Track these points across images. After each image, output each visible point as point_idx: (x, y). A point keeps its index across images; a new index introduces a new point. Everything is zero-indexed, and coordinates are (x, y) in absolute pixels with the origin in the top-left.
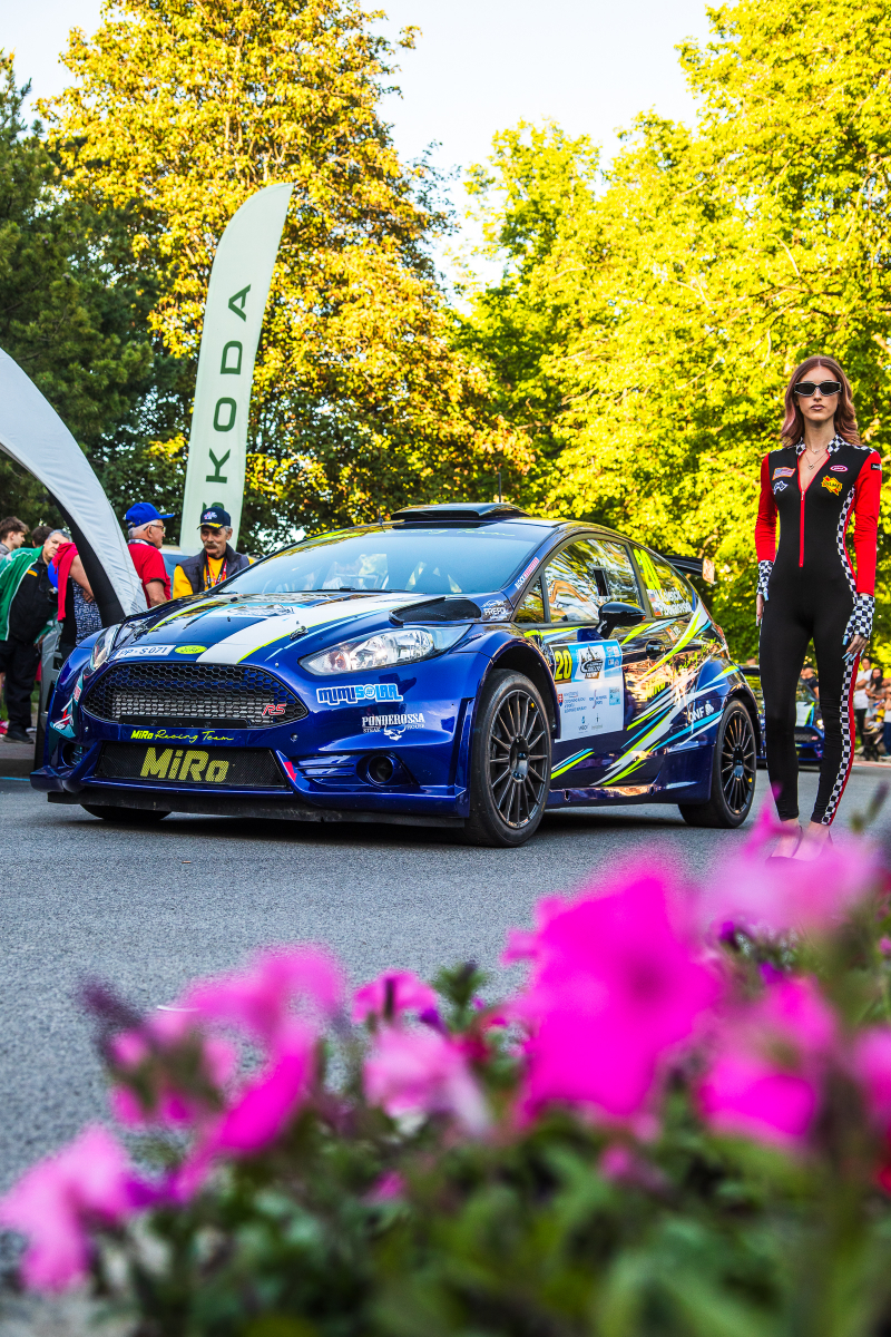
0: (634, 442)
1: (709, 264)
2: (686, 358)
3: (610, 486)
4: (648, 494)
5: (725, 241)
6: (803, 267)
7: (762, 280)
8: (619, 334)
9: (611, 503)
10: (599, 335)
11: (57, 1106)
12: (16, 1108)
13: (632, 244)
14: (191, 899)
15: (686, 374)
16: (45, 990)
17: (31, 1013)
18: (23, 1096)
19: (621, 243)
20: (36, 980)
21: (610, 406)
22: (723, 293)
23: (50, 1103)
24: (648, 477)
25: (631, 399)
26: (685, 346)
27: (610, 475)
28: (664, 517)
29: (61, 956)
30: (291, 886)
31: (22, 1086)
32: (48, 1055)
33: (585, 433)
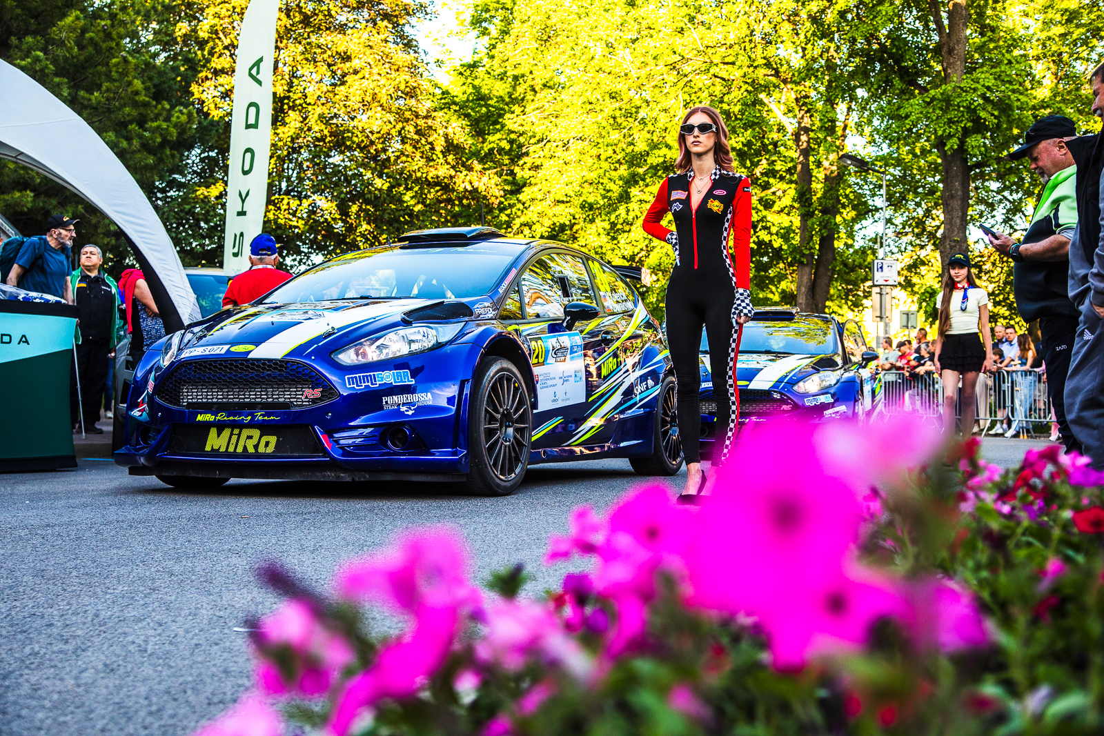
0: (579, 181)
1: (633, 41)
2: (618, 113)
3: (562, 215)
4: (592, 221)
5: (644, 23)
6: (705, 43)
7: (675, 52)
8: (565, 95)
9: (563, 228)
10: (550, 98)
11: (159, 710)
12: (126, 713)
13: (573, 26)
14: (251, 545)
15: (617, 126)
16: (140, 620)
17: (130, 638)
18: (131, 704)
19: (564, 26)
20: (131, 613)
21: (560, 152)
22: (645, 64)
23: (154, 708)
24: (591, 207)
25: (576, 146)
26: (617, 105)
27: (562, 206)
28: (604, 239)
29: (150, 594)
30: (331, 532)
31: (129, 696)
32: (147, 670)
33: (541, 174)
